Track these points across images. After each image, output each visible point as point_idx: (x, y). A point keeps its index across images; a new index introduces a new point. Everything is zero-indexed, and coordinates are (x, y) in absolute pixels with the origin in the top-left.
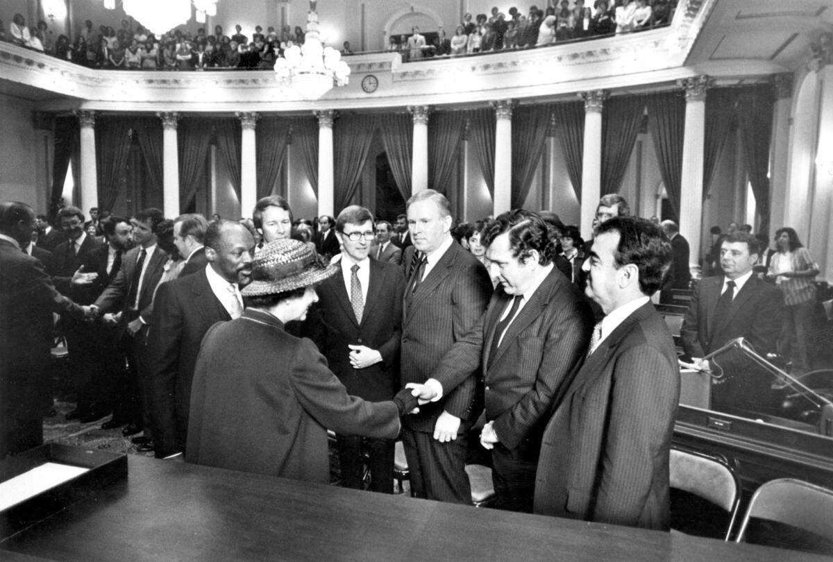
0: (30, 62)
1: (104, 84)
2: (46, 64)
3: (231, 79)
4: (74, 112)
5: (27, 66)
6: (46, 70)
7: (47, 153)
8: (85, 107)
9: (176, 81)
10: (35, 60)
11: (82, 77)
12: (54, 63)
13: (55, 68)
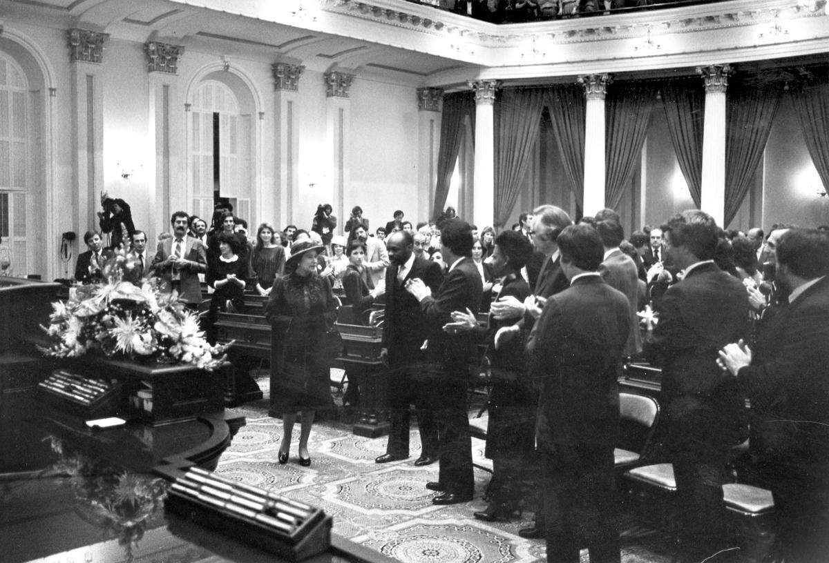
0: (427, 23)
1: (511, 42)
2: (444, 24)
3: (690, 17)
4: (471, 85)
5: (424, 29)
6: (444, 30)
7: (432, 139)
8: (484, 76)
9: (608, 29)
10: (433, 20)
11: (483, 37)
12: (454, 21)
13: (454, 28)
